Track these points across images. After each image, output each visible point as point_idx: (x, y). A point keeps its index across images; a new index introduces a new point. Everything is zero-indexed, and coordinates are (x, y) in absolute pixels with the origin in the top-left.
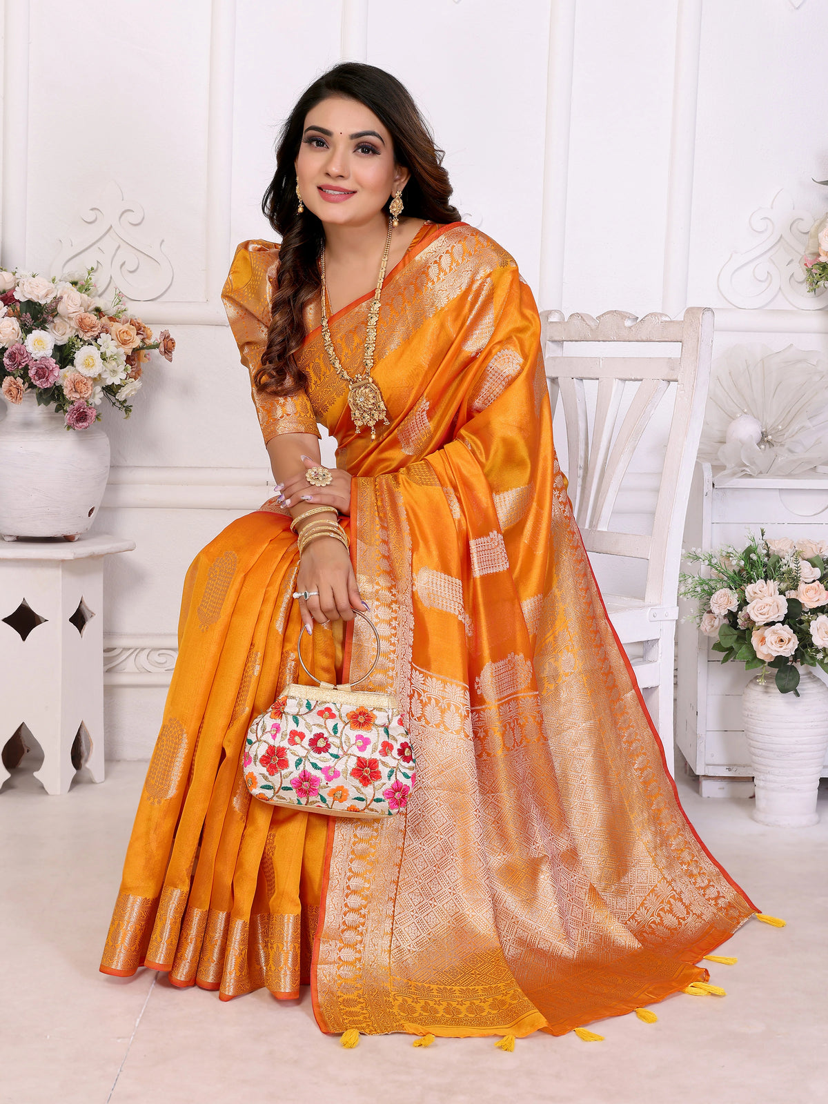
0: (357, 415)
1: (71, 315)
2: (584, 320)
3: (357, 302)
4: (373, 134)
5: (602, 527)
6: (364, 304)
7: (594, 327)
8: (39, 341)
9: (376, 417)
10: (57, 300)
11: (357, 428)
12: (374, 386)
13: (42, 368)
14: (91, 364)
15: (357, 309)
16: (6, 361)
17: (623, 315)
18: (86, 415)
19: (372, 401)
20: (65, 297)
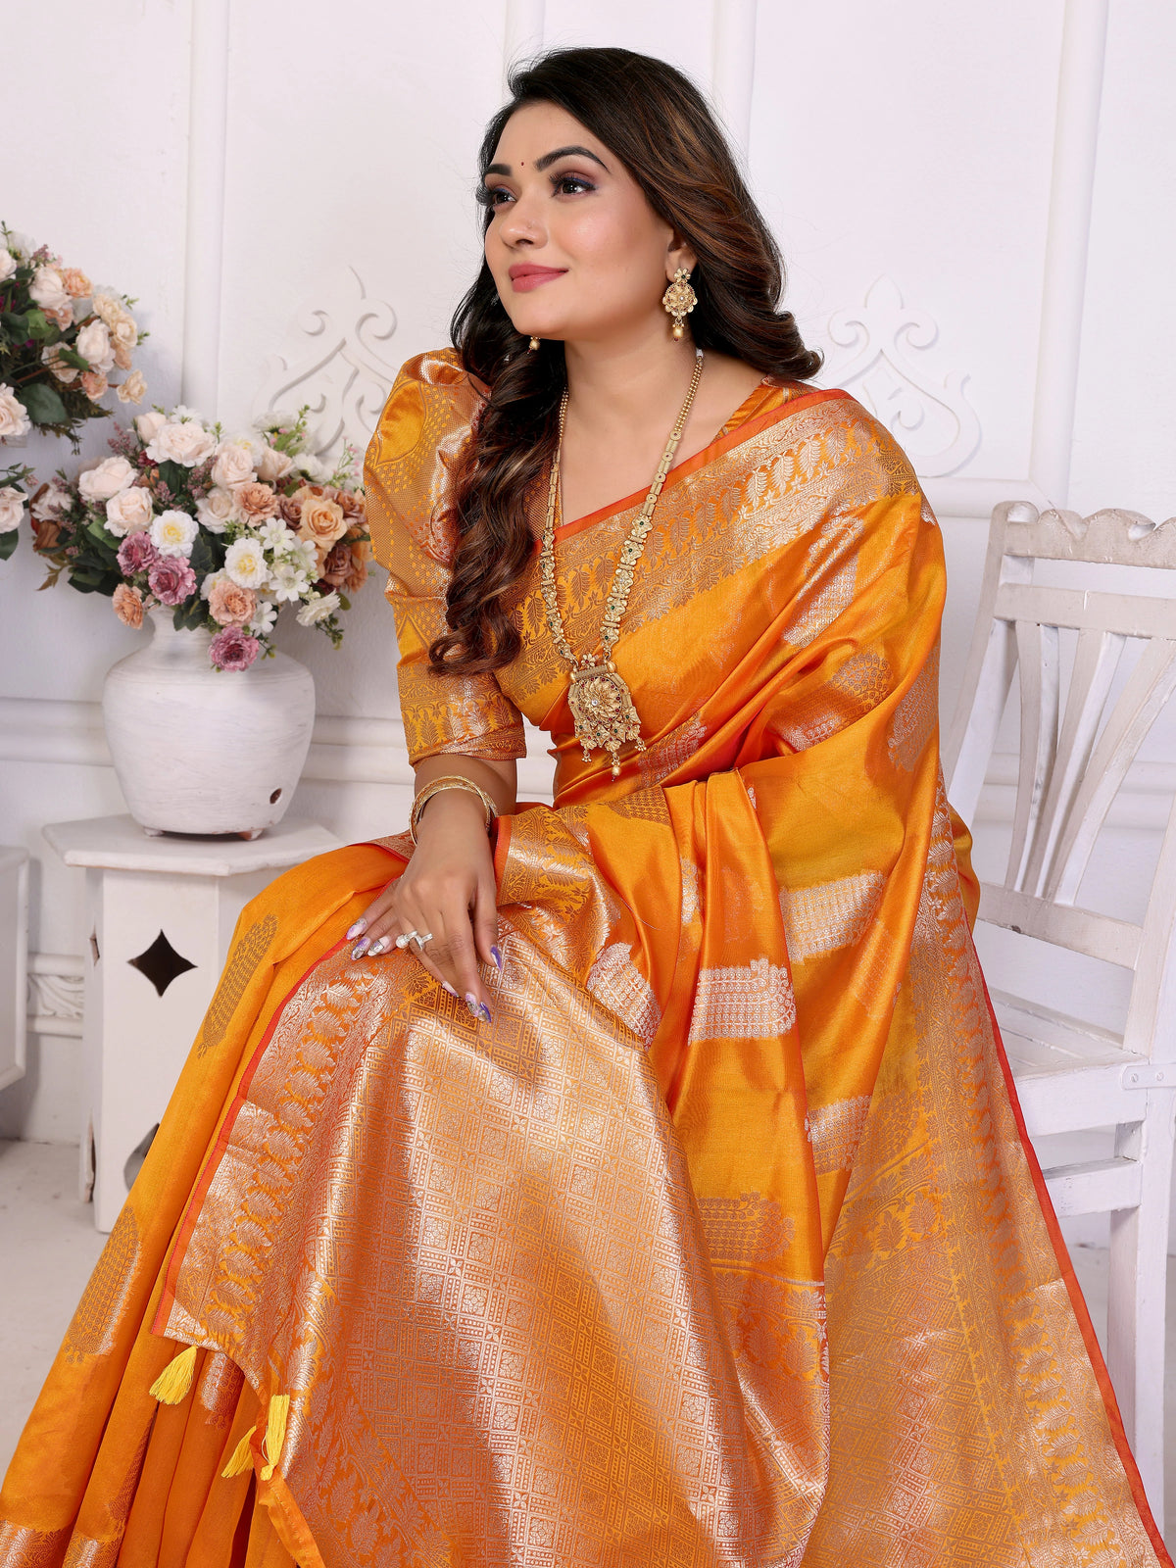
0: (586, 729)
1: (232, 486)
2: (1062, 522)
3: (604, 513)
4: (578, 151)
5: (1063, 899)
6: (616, 518)
7: (1078, 536)
8: (171, 529)
9: (621, 735)
10: (212, 461)
11: (585, 752)
12: (619, 678)
13: (167, 574)
14: (248, 569)
15: (602, 526)
16: (121, 559)
17: (1126, 518)
18: (242, 650)
19: (616, 706)
20: (224, 457)
